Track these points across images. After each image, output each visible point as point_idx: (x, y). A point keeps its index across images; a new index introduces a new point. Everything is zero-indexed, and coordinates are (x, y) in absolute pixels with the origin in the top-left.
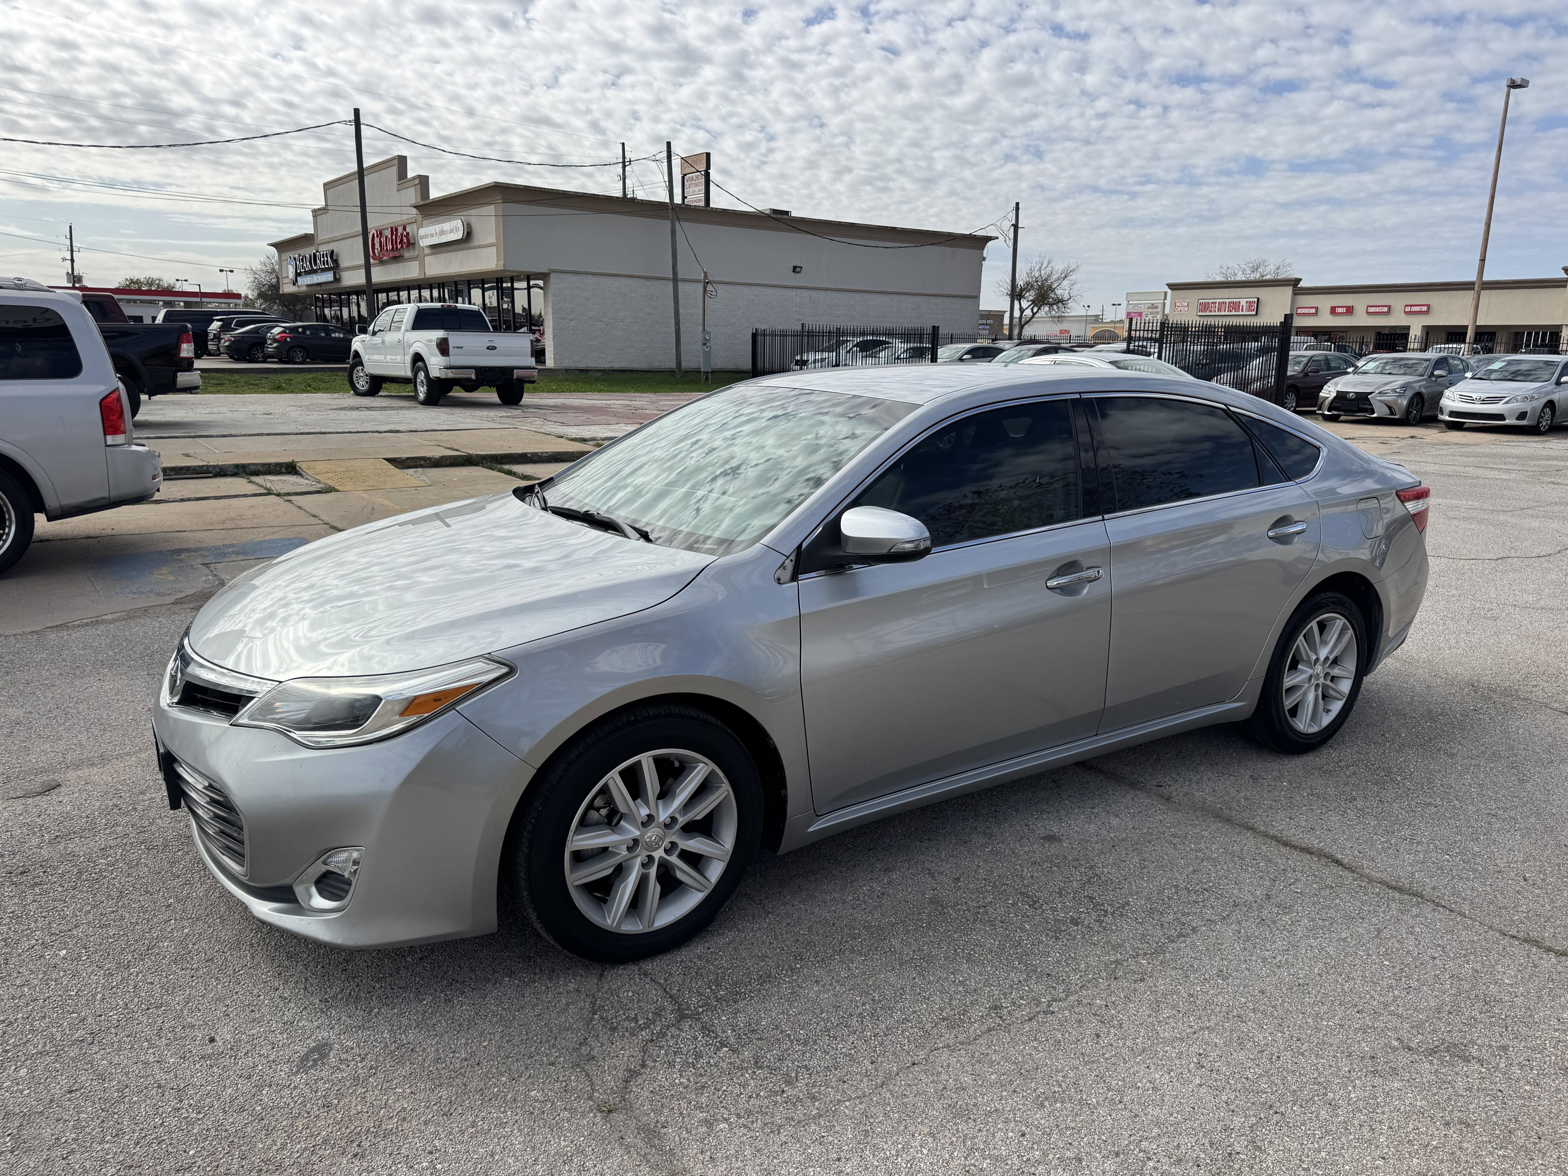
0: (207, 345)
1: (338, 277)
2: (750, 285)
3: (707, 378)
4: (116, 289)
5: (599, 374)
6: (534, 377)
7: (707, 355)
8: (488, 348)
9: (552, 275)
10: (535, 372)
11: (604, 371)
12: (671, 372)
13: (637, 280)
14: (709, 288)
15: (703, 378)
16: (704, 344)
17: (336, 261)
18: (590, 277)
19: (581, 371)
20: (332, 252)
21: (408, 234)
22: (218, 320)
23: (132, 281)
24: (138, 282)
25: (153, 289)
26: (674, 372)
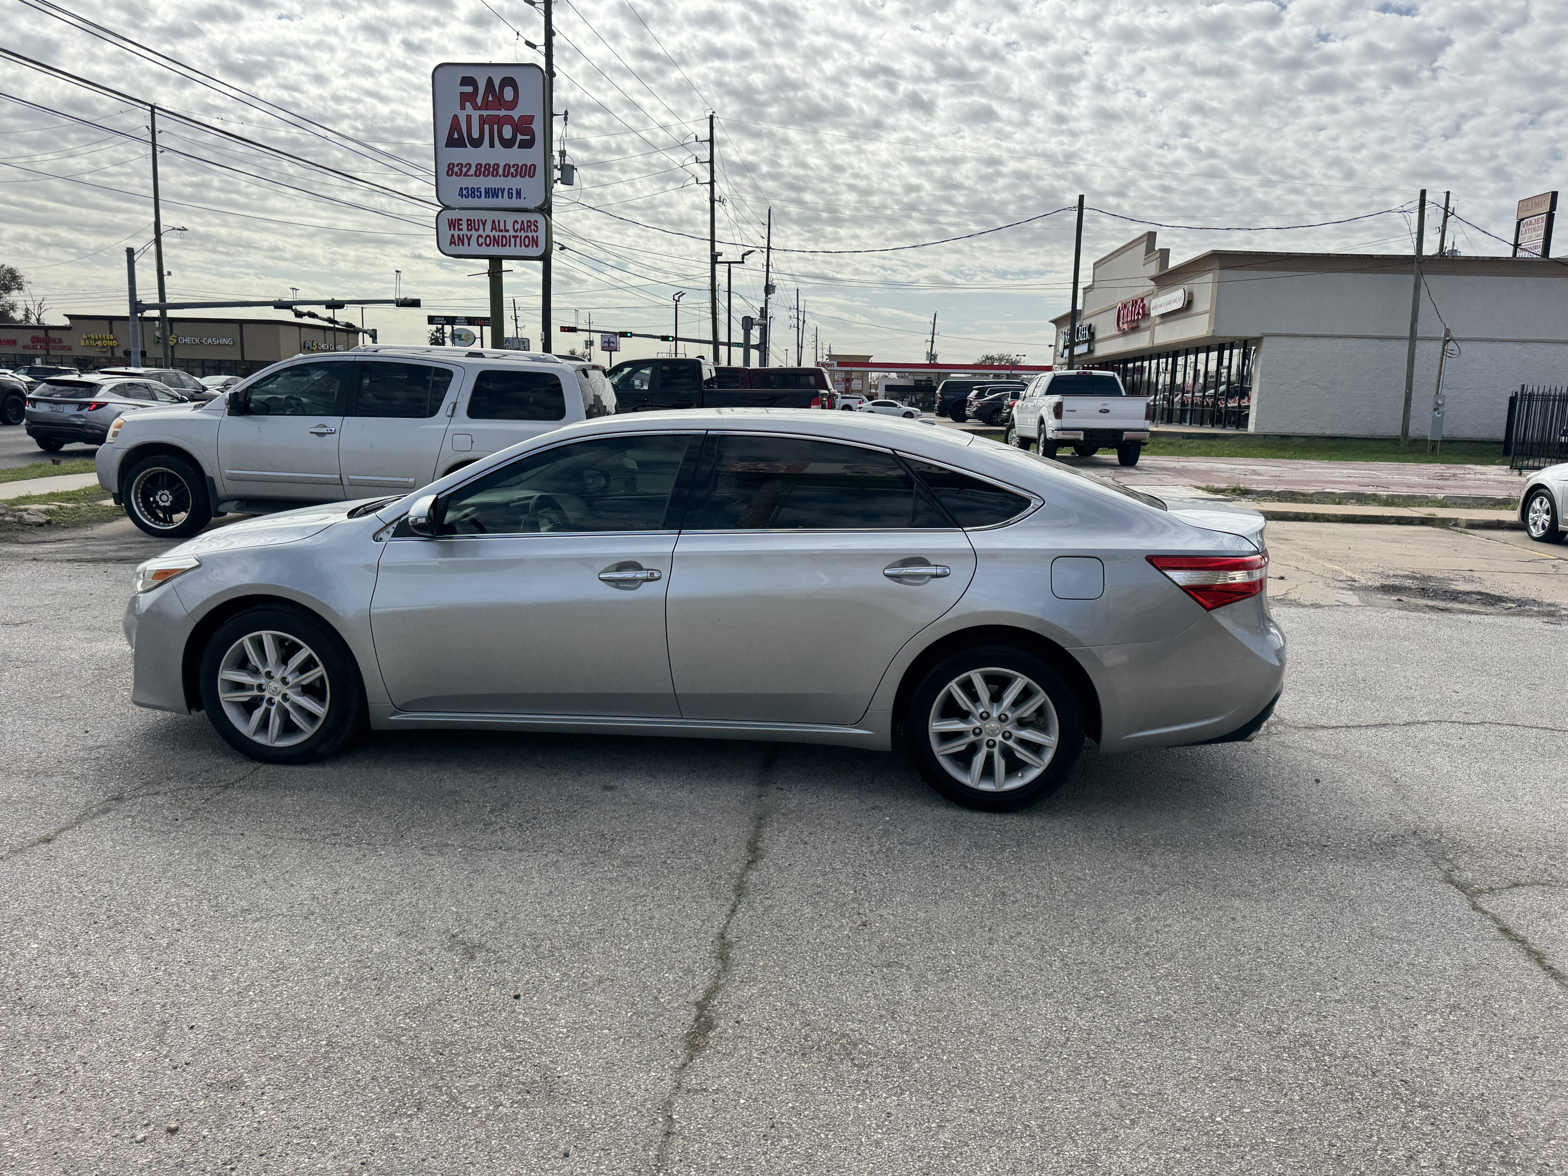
0: (965, 410)
1: (1092, 348)
2: (1524, 341)
3: (1434, 448)
4: (974, 365)
5: (1303, 440)
6: (1145, 439)
7: (1437, 423)
8: (1100, 411)
9: (1265, 340)
10: (1147, 435)
11: (1310, 438)
12: (1395, 440)
13: (1366, 340)
14: (1451, 345)
15: (1430, 447)
16: (1435, 409)
17: (1092, 335)
18: (1309, 340)
19: (1282, 437)
20: (1090, 326)
21: (1144, 305)
22: (976, 389)
23: (987, 358)
24: (991, 358)
25: (1003, 363)
26: (1399, 440)
